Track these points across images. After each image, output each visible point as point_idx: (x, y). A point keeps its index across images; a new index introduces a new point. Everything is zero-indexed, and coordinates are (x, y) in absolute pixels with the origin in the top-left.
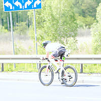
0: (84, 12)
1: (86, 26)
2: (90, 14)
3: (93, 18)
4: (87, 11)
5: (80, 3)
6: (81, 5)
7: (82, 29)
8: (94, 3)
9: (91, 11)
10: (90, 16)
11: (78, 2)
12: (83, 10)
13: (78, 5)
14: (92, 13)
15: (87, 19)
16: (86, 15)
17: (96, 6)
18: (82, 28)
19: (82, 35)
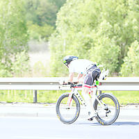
0: (40, 19)
1: (42, 38)
2: (48, 21)
3: (53, 28)
4: (43, 17)
5: (35, 7)
6: (36, 9)
7: (37, 42)
8: (53, 6)
9: (50, 17)
10: (48, 24)
11: (32, 6)
12: (38, 16)
13: (31, 9)
14: (50, 20)
15: (44, 28)
16: (43, 22)
17: (56, 10)
18: (36, 40)
19: (37, 50)
